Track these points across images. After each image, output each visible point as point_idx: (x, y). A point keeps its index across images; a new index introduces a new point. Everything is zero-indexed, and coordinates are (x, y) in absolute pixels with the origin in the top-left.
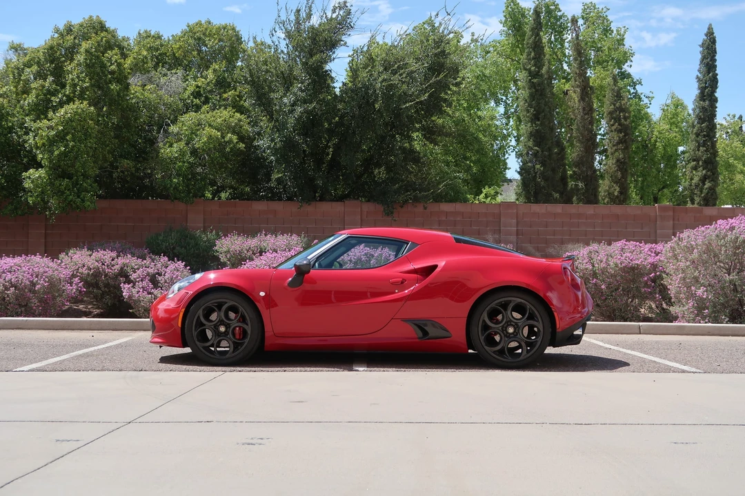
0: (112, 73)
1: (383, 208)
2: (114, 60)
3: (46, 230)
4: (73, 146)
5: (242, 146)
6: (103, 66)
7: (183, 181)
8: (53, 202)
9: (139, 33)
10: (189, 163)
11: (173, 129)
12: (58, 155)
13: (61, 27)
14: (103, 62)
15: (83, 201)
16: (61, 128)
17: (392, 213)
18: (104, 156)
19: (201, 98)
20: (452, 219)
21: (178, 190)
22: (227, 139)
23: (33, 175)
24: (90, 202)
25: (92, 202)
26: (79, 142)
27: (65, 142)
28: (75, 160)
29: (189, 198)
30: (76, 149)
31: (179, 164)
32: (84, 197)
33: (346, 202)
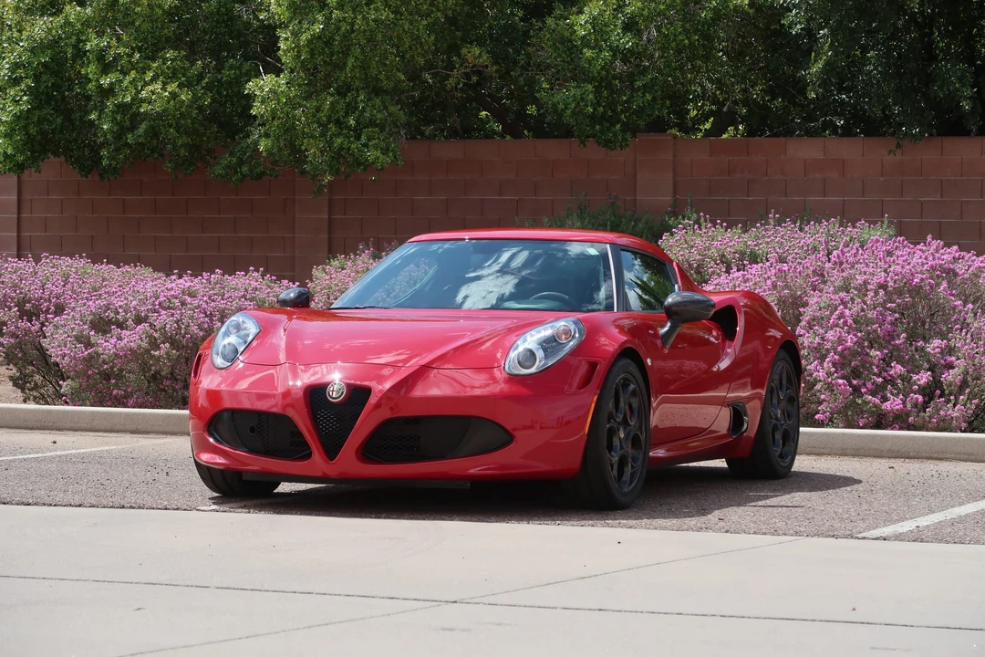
4: (340, 20)
8: (312, 149)
15: (366, 145)
23: (263, 85)
24: (382, 149)
25: (388, 150)
26: (354, 10)
27: (326, 11)
28: (346, 53)
29: (615, 135)
30: (344, 27)
31: (588, 53)
32: (369, 140)
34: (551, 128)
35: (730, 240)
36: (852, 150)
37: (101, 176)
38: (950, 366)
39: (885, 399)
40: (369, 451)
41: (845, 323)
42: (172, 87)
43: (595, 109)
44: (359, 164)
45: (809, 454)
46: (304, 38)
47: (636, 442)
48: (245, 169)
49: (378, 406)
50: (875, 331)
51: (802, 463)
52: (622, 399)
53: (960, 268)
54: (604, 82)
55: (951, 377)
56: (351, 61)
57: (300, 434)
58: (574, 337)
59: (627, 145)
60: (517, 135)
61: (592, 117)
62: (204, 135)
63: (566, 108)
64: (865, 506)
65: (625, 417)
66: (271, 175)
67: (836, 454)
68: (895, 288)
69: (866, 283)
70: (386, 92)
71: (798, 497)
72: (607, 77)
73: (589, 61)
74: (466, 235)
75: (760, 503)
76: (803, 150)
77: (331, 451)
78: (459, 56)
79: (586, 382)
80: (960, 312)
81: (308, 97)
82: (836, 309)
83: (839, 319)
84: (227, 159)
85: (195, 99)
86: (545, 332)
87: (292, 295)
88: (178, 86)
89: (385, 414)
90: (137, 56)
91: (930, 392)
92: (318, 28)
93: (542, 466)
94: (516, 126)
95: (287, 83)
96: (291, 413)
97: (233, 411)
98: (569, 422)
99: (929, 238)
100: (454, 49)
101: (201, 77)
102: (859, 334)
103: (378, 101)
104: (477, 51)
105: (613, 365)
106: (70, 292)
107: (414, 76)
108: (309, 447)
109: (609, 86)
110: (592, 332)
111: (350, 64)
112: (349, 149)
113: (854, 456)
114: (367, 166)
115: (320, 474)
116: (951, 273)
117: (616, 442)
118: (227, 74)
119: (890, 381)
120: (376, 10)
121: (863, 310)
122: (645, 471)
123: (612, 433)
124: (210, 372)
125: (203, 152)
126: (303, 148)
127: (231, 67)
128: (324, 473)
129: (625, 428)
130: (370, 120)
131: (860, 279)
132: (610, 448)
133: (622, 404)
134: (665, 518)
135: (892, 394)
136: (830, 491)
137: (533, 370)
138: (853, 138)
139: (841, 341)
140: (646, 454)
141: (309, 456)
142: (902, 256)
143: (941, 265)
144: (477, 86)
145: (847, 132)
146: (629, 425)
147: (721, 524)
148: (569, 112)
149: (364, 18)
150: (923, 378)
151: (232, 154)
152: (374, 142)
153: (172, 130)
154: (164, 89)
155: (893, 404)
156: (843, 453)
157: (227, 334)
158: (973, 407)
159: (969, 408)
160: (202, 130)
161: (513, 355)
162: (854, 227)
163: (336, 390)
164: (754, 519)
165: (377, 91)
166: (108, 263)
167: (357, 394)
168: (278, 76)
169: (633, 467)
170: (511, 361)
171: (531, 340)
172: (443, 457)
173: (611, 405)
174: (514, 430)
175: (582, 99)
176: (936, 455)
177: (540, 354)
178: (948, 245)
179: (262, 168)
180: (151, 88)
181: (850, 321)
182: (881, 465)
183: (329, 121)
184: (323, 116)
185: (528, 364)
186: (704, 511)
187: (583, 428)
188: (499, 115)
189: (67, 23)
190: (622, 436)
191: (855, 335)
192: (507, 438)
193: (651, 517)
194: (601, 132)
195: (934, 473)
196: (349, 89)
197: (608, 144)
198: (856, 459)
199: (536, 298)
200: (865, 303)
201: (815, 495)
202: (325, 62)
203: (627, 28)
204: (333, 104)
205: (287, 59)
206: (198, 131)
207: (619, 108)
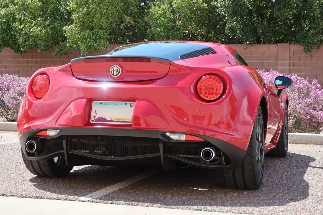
1: (304, 48)
4: (92, 8)
5: (205, 5)
7: (164, 30)
10: (169, 18)
12: (83, 14)
15: (98, 45)
17: (310, 51)
18: (113, 14)
21: (161, 36)
23: (68, 28)
25: (104, 46)
28: (94, 17)
31: (162, 19)
32: (99, 43)
33: (279, 44)
37: (21, 53)
42: (40, 28)
44: (96, 50)
46: (81, 13)
48: (62, 52)
54: (166, 28)
62: (49, 42)
63: (156, 33)
66: (70, 54)
70: (104, 29)
73: (162, 21)
78: (125, 19)
81: (81, 31)
85: (47, 32)
88: (42, 28)
90: (29, 19)
92: (85, 10)
95: (75, 27)
101: (48, 26)
103: (102, 32)
104: (129, 18)
106: (11, 84)
107: (111, 25)
112: (93, 45)
114: (98, 50)
118: (57, 25)
125: (49, 47)
130: (99, 37)
148: (156, 35)
152: (101, 43)
153: (40, 41)
154: (37, 28)
160: (49, 40)
165: (101, 28)
166: (23, 76)
168: (72, 25)
179: (67, 52)
180: (34, 28)
183: (88, 37)
184: (86, 36)
188: (130, 39)
189: (11, 10)
203: (172, 12)
204: (88, 33)
205: (76, 20)
206: (47, 41)
207: (170, 34)
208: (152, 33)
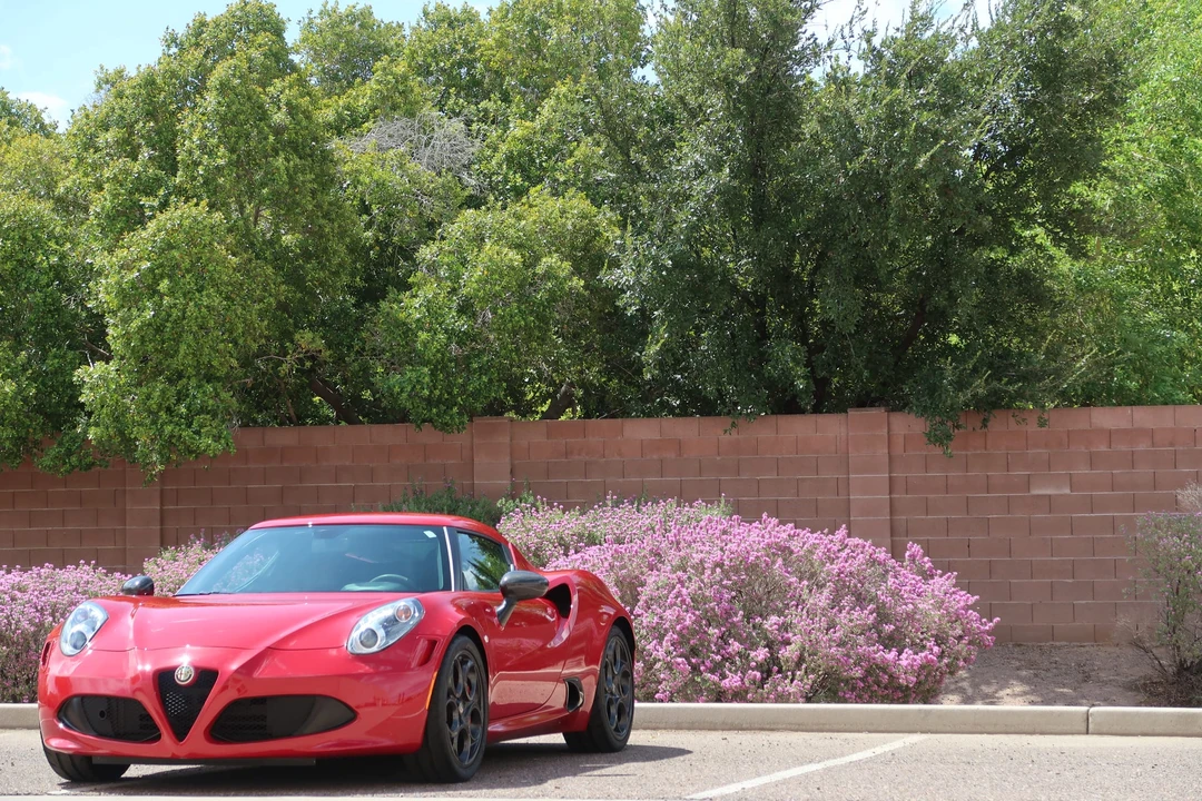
0: (278, 131)
2: (283, 98)
3: (162, 504)
4: (171, 307)
6: (263, 116)
7: (432, 376)
8: (142, 437)
9: (426, 14)
10: (452, 332)
11: (426, 253)
12: (140, 328)
13: (181, 31)
14: (261, 107)
15: (198, 433)
16: (146, 265)
17: (948, 437)
18: (249, 325)
19: (528, 168)
20: (1123, 448)
21: (421, 399)
22: (540, 270)
23: (91, 374)
24: (214, 436)
25: (220, 437)
26: (185, 295)
27: (156, 298)
28: (178, 340)
29: (451, 416)
30: (175, 313)
31: (423, 336)
32: (201, 426)
33: (852, 413)
34: (387, 413)
35: (569, 523)
36: (689, 430)
38: (787, 643)
39: (724, 677)
40: (217, 732)
41: (683, 601)
43: (431, 392)
44: (191, 452)
45: (645, 729)
46: (134, 325)
47: (475, 716)
48: (74, 459)
49: (225, 688)
50: (713, 609)
51: (637, 738)
52: (460, 676)
53: (795, 545)
54: (439, 367)
55: (788, 653)
56: (183, 348)
57: (148, 717)
58: (413, 617)
59: (464, 428)
60: (351, 421)
61: (429, 401)
62: (29, 426)
63: (402, 391)
64: (696, 773)
65: (464, 692)
66: (101, 466)
67: (671, 729)
68: (730, 567)
69: (702, 561)
70: (218, 379)
71: (632, 767)
72: (443, 360)
73: (425, 344)
74: (310, 521)
75: (596, 773)
76: (639, 431)
77: (180, 732)
78: (292, 341)
79: (425, 660)
80: (796, 588)
81: (139, 384)
82: (674, 588)
83: (677, 597)
84: (54, 450)
85: (20, 390)
86: (387, 611)
87: (137, 583)
88: (3, 377)
89: (231, 695)
91: (767, 670)
92: (149, 314)
93: (386, 742)
94: (351, 411)
95: (117, 370)
96: (140, 697)
97: (83, 697)
98: (409, 699)
99: (764, 516)
100: (287, 335)
101: (25, 367)
102: (697, 612)
103: (209, 388)
104: (309, 335)
105: (452, 642)
107: (246, 362)
108: (159, 730)
109: (445, 367)
110: (431, 611)
111: (182, 352)
112: (180, 436)
113: (689, 729)
114: (199, 454)
115: (169, 756)
116: (785, 551)
117: (455, 716)
118: (52, 363)
119: (728, 658)
120: (208, 296)
121: (700, 588)
122: (484, 744)
123: (451, 708)
124: (60, 660)
125: (30, 444)
126: (133, 436)
127: (55, 357)
128: (173, 754)
129: (464, 704)
130: (201, 408)
131: (697, 557)
132: (450, 721)
133: (461, 681)
134: (504, 787)
135: (730, 670)
136: (664, 761)
137: (375, 649)
138: (689, 418)
139: (679, 620)
140: (484, 728)
141: (159, 737)
142: (739, 534)
143: (776, 544)
144: (311, 374)
145: (683, 412)
146: (468, 700)
147: (557, 791)
148: (404, 395)
149: (196, 305)
150: (761, 654)
151: (60, 444)
152: (206, 429)
155: (732, 681)
156: (679, 727)
157: (75, 622)
158: (810, 682)
159: (806, 684)
160: (27, 422)
161: (355, 635)
162: (691, 507)
163: (184, 675)
164: (589, 787)
165: (209, 378)
167: (206, 677)
168: (107, 363)
169: (472, 741)
170: (354, 642)
171: (373, 620)
172: (289, 735)
173: (450, 681)
174: (358, 707)
175: (418, 382)
176: (768, 726)
177: (381, 633)
178: (783, 523)
179: (90, 459)
181: (688, 600)
182: (714, 737)
183: (160, 407)
184: (153, 404)
185: (369, 643)
186: (541, 781)
187: (424, 704)
188: (334, 401)
190: (461, 711)
191: (694, 614)
192: (351, 715)
193: (492, 788)
194: (438, 415)
195: (765, 743)
196: (180, 376)
197: (445, 427)
198: (691, 732)
199: (377, 581)
200: (702, 581)
201: (649, 765)
202: (156, 350)
203: (462, 310)
204: (163, 392)
205: (116, 346)
206: (23, 423)
207: (456, 391)
208: (389, 388)
